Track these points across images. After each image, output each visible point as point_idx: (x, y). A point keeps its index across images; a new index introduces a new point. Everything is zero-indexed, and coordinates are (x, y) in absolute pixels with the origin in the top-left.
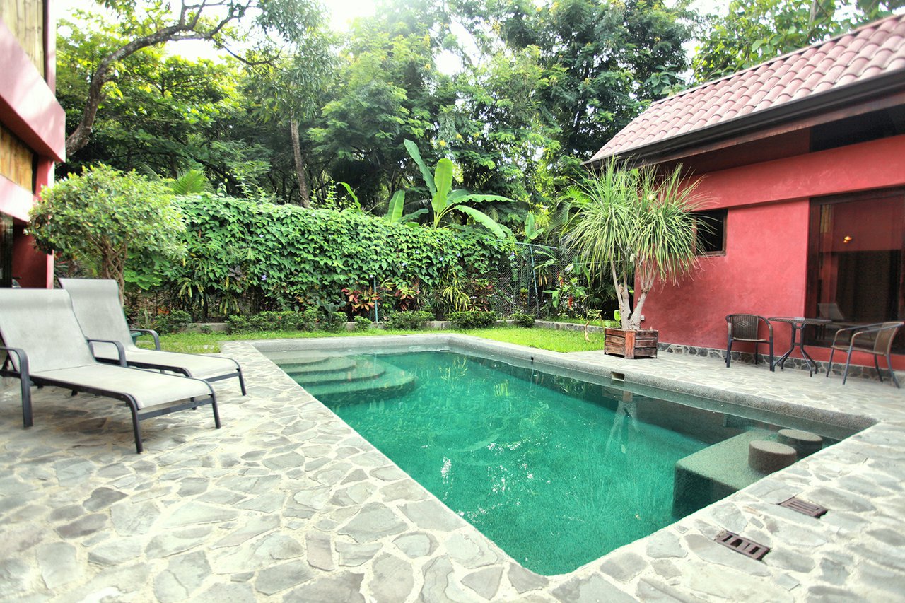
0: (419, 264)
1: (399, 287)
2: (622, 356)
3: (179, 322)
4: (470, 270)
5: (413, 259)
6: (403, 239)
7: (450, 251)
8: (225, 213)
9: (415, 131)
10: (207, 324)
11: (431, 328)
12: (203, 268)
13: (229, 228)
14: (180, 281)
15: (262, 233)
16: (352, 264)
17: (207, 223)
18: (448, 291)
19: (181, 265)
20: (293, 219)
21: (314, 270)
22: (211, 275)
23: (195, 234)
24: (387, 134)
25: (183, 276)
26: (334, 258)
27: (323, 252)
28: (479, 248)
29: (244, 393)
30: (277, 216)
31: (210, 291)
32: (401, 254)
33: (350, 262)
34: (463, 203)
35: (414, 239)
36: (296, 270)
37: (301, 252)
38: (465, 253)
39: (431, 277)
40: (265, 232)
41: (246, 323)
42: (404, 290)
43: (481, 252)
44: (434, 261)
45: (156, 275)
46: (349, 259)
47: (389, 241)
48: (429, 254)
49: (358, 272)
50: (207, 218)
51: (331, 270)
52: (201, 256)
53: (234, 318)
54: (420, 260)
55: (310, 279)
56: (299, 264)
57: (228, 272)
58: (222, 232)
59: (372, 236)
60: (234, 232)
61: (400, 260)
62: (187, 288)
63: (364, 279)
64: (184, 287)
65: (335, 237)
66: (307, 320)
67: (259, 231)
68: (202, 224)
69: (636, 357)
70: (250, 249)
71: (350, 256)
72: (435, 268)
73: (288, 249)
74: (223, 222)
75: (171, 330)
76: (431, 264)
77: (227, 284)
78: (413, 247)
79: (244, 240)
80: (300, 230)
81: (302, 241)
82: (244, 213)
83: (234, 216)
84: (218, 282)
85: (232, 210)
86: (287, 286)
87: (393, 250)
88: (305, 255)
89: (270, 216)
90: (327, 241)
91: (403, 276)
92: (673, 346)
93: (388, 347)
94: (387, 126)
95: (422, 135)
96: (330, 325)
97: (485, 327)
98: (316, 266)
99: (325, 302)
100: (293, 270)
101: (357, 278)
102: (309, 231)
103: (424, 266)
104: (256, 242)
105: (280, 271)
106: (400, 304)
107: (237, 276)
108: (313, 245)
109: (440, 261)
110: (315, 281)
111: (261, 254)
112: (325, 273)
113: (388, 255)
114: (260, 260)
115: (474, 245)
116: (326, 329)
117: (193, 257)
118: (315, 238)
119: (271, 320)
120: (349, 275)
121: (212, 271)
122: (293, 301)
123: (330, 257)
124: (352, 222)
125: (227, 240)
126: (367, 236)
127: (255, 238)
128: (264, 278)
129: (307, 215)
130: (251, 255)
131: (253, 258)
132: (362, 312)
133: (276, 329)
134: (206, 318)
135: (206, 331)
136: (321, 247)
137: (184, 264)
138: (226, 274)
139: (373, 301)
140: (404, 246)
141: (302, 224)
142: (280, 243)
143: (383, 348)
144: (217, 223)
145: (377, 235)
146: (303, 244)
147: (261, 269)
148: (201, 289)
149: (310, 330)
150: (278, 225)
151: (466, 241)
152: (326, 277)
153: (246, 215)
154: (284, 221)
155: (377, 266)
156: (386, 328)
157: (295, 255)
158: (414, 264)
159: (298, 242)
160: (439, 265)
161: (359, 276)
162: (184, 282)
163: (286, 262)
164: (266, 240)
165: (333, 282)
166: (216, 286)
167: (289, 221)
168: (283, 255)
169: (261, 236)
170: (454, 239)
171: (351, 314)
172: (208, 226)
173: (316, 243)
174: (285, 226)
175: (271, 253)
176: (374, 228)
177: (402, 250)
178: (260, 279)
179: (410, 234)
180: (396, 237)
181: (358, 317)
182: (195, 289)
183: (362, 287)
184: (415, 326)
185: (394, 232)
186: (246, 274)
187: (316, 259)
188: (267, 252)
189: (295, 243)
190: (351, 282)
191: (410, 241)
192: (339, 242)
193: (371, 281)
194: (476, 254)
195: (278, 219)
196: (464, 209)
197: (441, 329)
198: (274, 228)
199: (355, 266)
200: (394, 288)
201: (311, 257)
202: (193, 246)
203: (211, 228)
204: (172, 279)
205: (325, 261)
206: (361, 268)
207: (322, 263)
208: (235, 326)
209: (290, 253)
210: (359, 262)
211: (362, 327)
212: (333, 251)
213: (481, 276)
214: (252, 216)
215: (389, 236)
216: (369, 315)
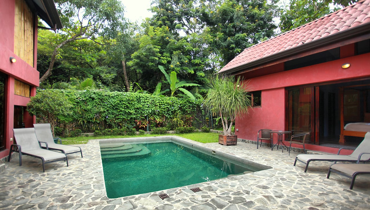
0: (164, 110)
1: (156, 119)
2: (223, 145)
3: (78, 133)
4: (184, 112)
5: (161, 109)
6: (157, 101)
7: (176, 105)
8: (93, 96)
9: (163, 62)
10: (88, 133)
11: (169, 133)
12: (86, 115)
13: (95, 101)
14: (79, 119)
15: (106, 102)
16: (138, 111)
17: (88, 99)
18: (175, 119)
19: (79, 114)
20: (117, 96)
21: (125, 114)
22: (89, 117)
23: (84, 103)
24: (153, 64)
25: (80, 118)
26: (131, 109)
27: (128, 107)
28: (188, 103)
29: (82, 157)
30: (112, 96)
31: (89, 122)
32: (157, 107)
33: (138, 110)
34: (182, 87)
35: (162, 101)
36: (118, 114)
37: (120, 108)
38: (182, 105)
39: (169, 115)
40: (107, 101)
41: (100, 133)
42: (158, 120)
43: (188, 105)
44: (170, 109)
45: (70, 118)
46: (137, 110)
47: (152, 102)
48: (168, 106)
49: (141, 114)
50: (88, 98)
51: (131, 114)
52: (85, 110)
53: (97, 131)
54: (165, 109)
55: (123, 117)
56: (120, 112)
57: (95, 116)
58: (93, 102)
59: (146, 101)
60: (97, 102)
61: (156, 109)
62: (81, 121)
63: (143, 116)
64: (80, 121)
65: (132, 102)
66: (122, 131)
67: (105, 101)
68: (86, 100)
69: (227, 145)
70: (101, 108)
71: (138, 108)
72: (170, 111)
73: (115, 107)
74: (93, 99)
75: (76, 136)
76: (169, 110)
77: (94, 120)
78: (162, 104)
79: (100, 105)
80: (119, 100)
81: (120, 104)
82: (100, 95)
83: (97, 97)
84: (91, 119)
85: (96, 94)
86: (115, 120)
87: (154, 105)
88: (121, 109)
89: (109, 96)
90: (129, 104)
91: (158, 114)
92: (247, 140)
93: (148, 141)
94: (153, 61)
95: (166, 63)
96: (132, 134)
97: (189, 133)
98: (126, 113)
99: (130, 126)
100: (117, 114)
101: (140, 116)
102: (123, 100)
103: (166, 111)
104: (104, 105)
105: (113, 115)
106: (157, 125)
107: (97, 117)
108: (124, 105)
109: (173, 109)
110: (125, 118)
111: (106, 109)
112: (129, 115)
113: (152, 107)
114: (105, 111)
115: (185, 102)
116: (129, 135)
117: (83, 111)
118: (125, 103)
119: (109, 132)
120: (138, 115)
121: (89, 115)
122: (118, 125)
123: (130, 109)
124: (138, 96)
125: (94, 105)
126: (144, 101)
127: (104, 104)
128: (107, 117)
129: (122, 95)
130: (102, 110)
132: (142, 128)
133: (111, 135)
134: (89, 131)
135: (87, 136)
136: (127, 106)
137: (80, 113)
138: (94, 117)
139: (147, 124)
140: (158, 104)
141: (120, 98)
142: (113, 105)
143: (147, 141)
144: (91, 99)
145: (147, 100)
146: (121, 105)
147: (105, 114)
148: (85, 122)
149: (123, 135)
150: (112, 99)
151: (183, 101)
152: (129, 116)
153: (101, 96)
154: (114, 97)
155: (147, 112)
156: (152, 134)
157: (118, 109)
158: (162, 111)
159: (119, 105)
160: (172, 110)
161: (141, 115)
162: (80, 119)
163: (115, 112)
164: (108, 104)
165: (131, 118)
166: (90, 120)
167: (116, 97)
168: (114, 109)
169: (106, 103)
170: (177, 100)
171: (138, 128)
172: (88, 100)
173: (125, 104)
174: (114, 99)
175: (109, 109)
176: (147, 98)
177: (157, 105)
178: (105, 118)
179: (160, 99)
180: (155, 101)
181: (140, 130)
182: (83, 122)
183: (143, 120)
184: (162, 133)
185: (154, 99)
186: (101, 116)
187: (125, 110)
188: (108, 109)
189: (118, 105)
190: (138, 118)
191: (160, 102)
192: (133, 104)
193: (146, 117)
194: (186, 105)
195: (112, 97)
196: (181, 89)
197: (172, 134)
198: (110, 100)
199: (139, 112)
200: (155, 119)
201: (123, 110)
202: (83, 107)
203: (89, 101)
204: (76, 119)
205: (128, 111)
206: (142, 112)
207: (127, 111)
208: (97, 134)
209: (116, 108)
210: (141, 110)
211: (142, 134)
212: (131, 107)
213: (188, 114)
214: (103, 96)
215: (153, 101)
216: (145, 129)
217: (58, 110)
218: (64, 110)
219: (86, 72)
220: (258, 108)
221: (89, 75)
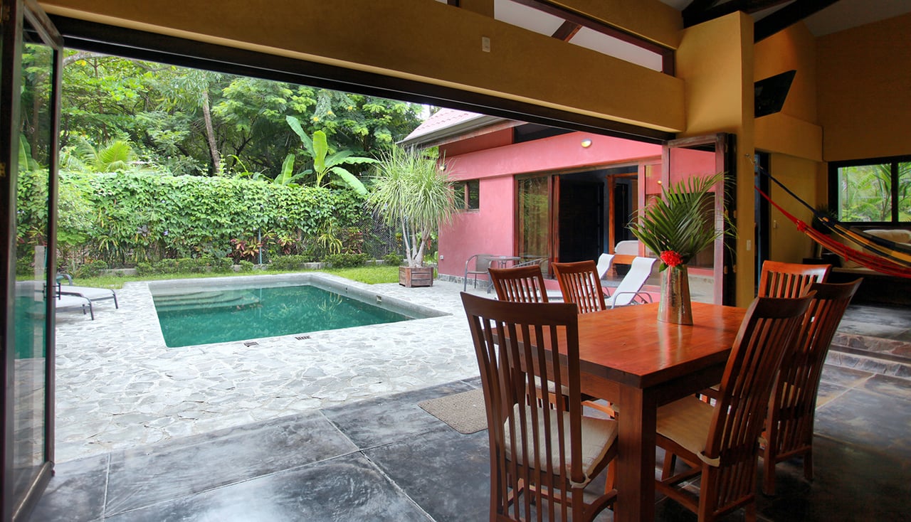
0: (298, 217)
1: (280, 237)
2: (404, 286)
3: (99, 268)
4: (344, 220)
5: (292, 214)
6: (283, 198)
7: (326, 206)
8: (134, 186)
9: (298, 107)
10: (121, 270)
11: (308, 268)
12: (116, 228)
13: (137, 197)
14: (99, 238)
15: (164, 199)
16: (239, 220)
17: (120, 193)
18: (323, 238)
19: (101, 226)
20: (189, 187)
21: (207, 226)
22: (123, 233)
23: (112, 202)
24: (273, 112)
25: (102, 234)
26: (223, 215)
27: (214, 211)
28: (353, 202)
29: (117, 308)
30: (176, 185)
31: (123, 244)
32: (281, 210)
33: (237, 218)
34: (339, 166)
35: (293, 197)
36: (192, 226)
37: (196, 213)
38: (338, 206)
39: (310, 227)
40: (166, 198)
41: (151, 268)
42: (284, 239)
43: (354, 205)
44: (312, 214)
45: (81, 235)
46: (236, 216)
47: (271, 199)
48: (307, 209)
49: (244, 226)
50: (120, 190)
51: (221, 225)
52: (115, 218)
53: (141, 264)
54: (299, 214)
55: (204, 233)
56: (195, 221)
57: (137, 230)
58: (132, 200)
59: (256, 197)
60: (142, 200)
61: (280, 215)
62: (105, 243)
63: (249, 231)
64: (103, 242)
65: (223, 199)
66: (200, 264)
67: (161, 198)
68: (117, 194)
69: (413, 286)
70: (153, 212)
71: (237, 214)
72: (312, 220)
73: (185, 211)
74: (133, 193)
75: (93, 275)
76: (310, 217)
77: (137, 239)
78: (293, 204)
79: (149, 206)
80: (193, 196)
81: (196, 204)
82: (150, 184)
83: (141, 188)
84: (129, 238)
85: (140, 182)
86: (185, 239)
87: (274, 207)
88: (199, 215)
89: (171, 186)
90: (217, 203)
91: (285, 227)
92: (457, 277)
93: (258, 284)
94: (274, 106)
95: (304, 110)
96: (222, 269)
97: (355, 267)
98: (209, 223)
99: (219, 252)
100: (190, 226)
101: (243, 230)
102: (202, 196)
103: (302, 219)
104: (159, 206)
105: (180, 227)
106: (284, 250)
107: (143, 232)
108: (205, 207)
109: (319, 214)
110: (208, 234)
111: (163, 216)
112: (216, 227)
113: (270, 211)
114: (161, 220)
115: (347, 199)
116: (216, 271)
117: (110, 220)
118: (207, 201)
119: (170, 265)
120: (237, 228)
121: (124, 230)
122: (193, 251)
123: (220, 215)
124: (238, 187)
125: (136, 206)
126: (251, 197)
127: (159, 204)
128: (166, 233)
129: (201, 183)
130: (155, 217)
131: (155, 220)
132: (248, 257)
133: (175, 272)
134: (123, 265)
135: (120, 275)
136: (212, 208)
137: (103, 226)
138: (135, 232)
139: (258, 248)
140: (284, 204)
141: (197, 191)
142: (179, 207)
143: (255, 284)
144: (129, 194)
145: (259, 196)
146: (198, 206)
147: (162, 227)
148: (116, 244)
149: (203, 272)
150: (177, 192)
151: (341, 196)
152: (217, 230)
153: (151, 186)
154: (182, 189)
155: (259, 220)
156: (269, 269)
157: (191, 215)
158: (294, 219)
159: (194, 205)
160: (317, 218)
161: (245, 229)
162: (103, 239)
163: (184, 221)
164: (167, 205)
165: (222, 236)
166: (127, 241)
167: (186, 189)
168: (182, 215)
169: (163, 202)
170: (328, 196)
171: (237, 257)
172: (121, 196)
173: (208, 205)
174: (183, 193)
175: (171, 215)
176: (259, 190)
177: (282, 207)
178: (162, 234)
179: (290, 193)
180: (276, 196)
181: (242, 261)
182: (111, 244)
183: (250, 238)
184: (292, 267)
185: (275, 193)
186: (151, 231)
187: (209, 217)
188: (167, 214)
189: (191, 206)
190: (238, 234)
191: (290, 199)
192: (226, 203)
193: (256, 233)
194: (349, 207)
195: (177, 188)
196: (338, 171)
197: (317, 269)
198: (174, 195)
199: (241, 222)
200: (276, 238)
201: (203, 216)
202: (109, 212)
203: (124, 197)
204: (94, 237)
205: (215, 219)
206: (246, 222)
207: (212, 220)
208: (142, 271)
209: (187, 213)
210: (244, 218)
211: (246, 269)
212: (222, 210)
213: (353, 225)
214: (156, 186)
215: (272, 196)
216: (254, 259)
217: (62, 218)
218: (75, 218)
219: (111, 125)
220: (475, 212)
221: (118, 131)
